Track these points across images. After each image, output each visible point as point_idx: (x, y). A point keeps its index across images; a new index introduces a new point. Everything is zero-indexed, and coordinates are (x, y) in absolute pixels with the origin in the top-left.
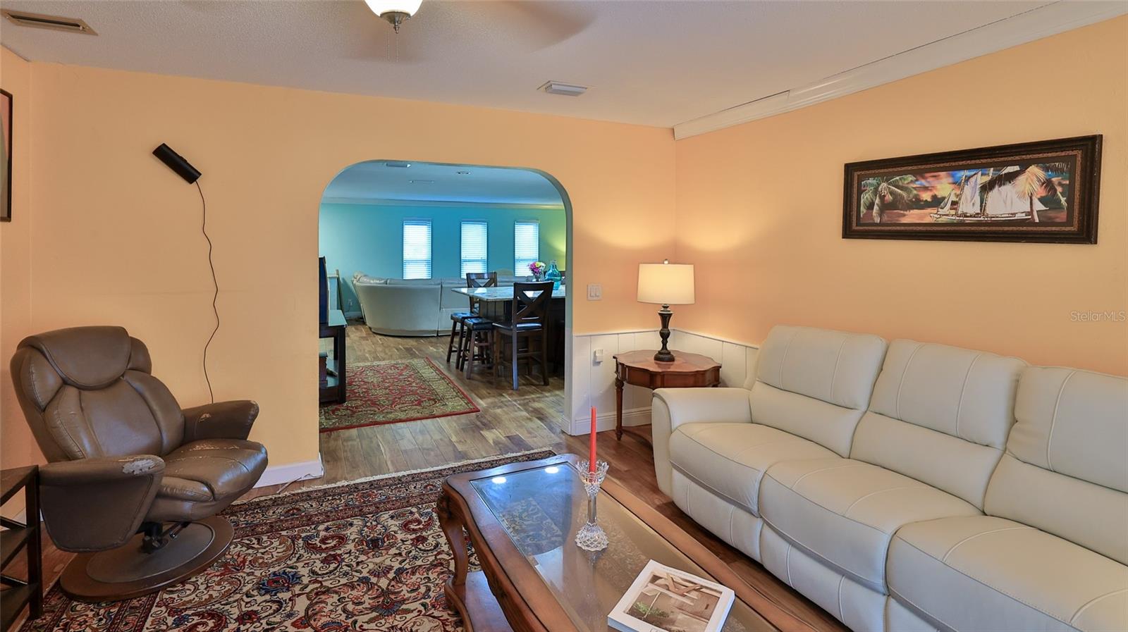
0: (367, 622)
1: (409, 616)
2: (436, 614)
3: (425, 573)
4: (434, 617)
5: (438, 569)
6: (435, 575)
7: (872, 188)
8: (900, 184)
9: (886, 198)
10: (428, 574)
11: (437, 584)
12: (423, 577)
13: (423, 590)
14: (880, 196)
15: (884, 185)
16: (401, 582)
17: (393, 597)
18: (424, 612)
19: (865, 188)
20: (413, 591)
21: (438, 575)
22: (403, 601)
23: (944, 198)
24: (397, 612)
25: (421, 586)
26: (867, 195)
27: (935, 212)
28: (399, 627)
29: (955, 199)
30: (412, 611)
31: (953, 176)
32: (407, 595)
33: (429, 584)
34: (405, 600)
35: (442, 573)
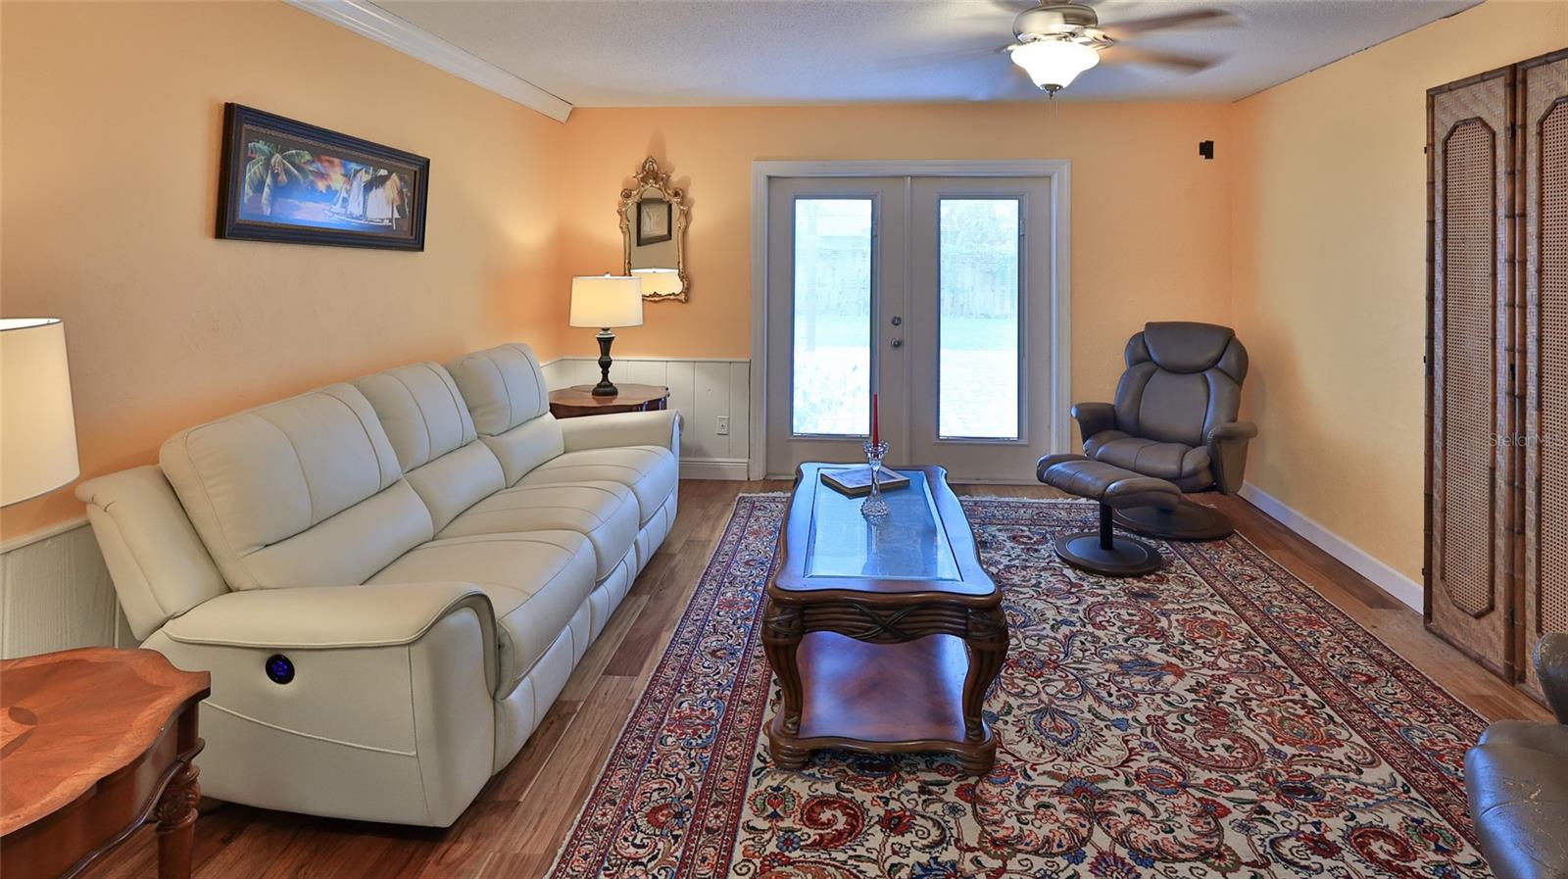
0: (1109, 778)
1: (1048, 767)
2: (1009, 759)
3: (1026, 833)
4: (1013, 755)
5: (1001, 833)
6: (1008, 823)
7: (263, 158)
8: (297, 161)
9: (280, 178)
10: (1021, 830)
11: (1005, 804)
12: (1030, 827)
13: (1030, 802)
14: (273, 172)
15: (277, 157)
16: (1068, 829)
17: (1078, 805)
18: (1028, 767)
19: (254, 155)
20: (1047, 806)
21: (1003, 821)
22: (1059, 793)
23: (337, 192)
24: (1067, 779)
25: (1032, 810)
26: (256, 167)
27: (328, 208)
28: (1061, 758)
29: (346, 196)
30: (1044, 773)
31: (344, 166)
32: (1055, 801)
33: (1020, 809)
34: (1058, 793)
35: (995, 823)
